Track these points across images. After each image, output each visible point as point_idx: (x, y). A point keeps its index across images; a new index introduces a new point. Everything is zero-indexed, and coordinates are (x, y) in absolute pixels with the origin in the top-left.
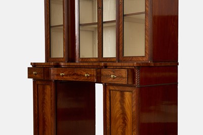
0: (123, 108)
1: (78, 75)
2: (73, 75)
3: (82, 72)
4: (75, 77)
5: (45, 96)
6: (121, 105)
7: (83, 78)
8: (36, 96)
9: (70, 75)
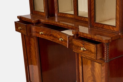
0: (93, 75)
1: (53, 36)
2: (51, 35)
3: (57, 35)
4: (52, 38)
5: (30, 46)
6: (92, 72)
7: (58, 41)
8: (25, 45)
9: (48, 35)
